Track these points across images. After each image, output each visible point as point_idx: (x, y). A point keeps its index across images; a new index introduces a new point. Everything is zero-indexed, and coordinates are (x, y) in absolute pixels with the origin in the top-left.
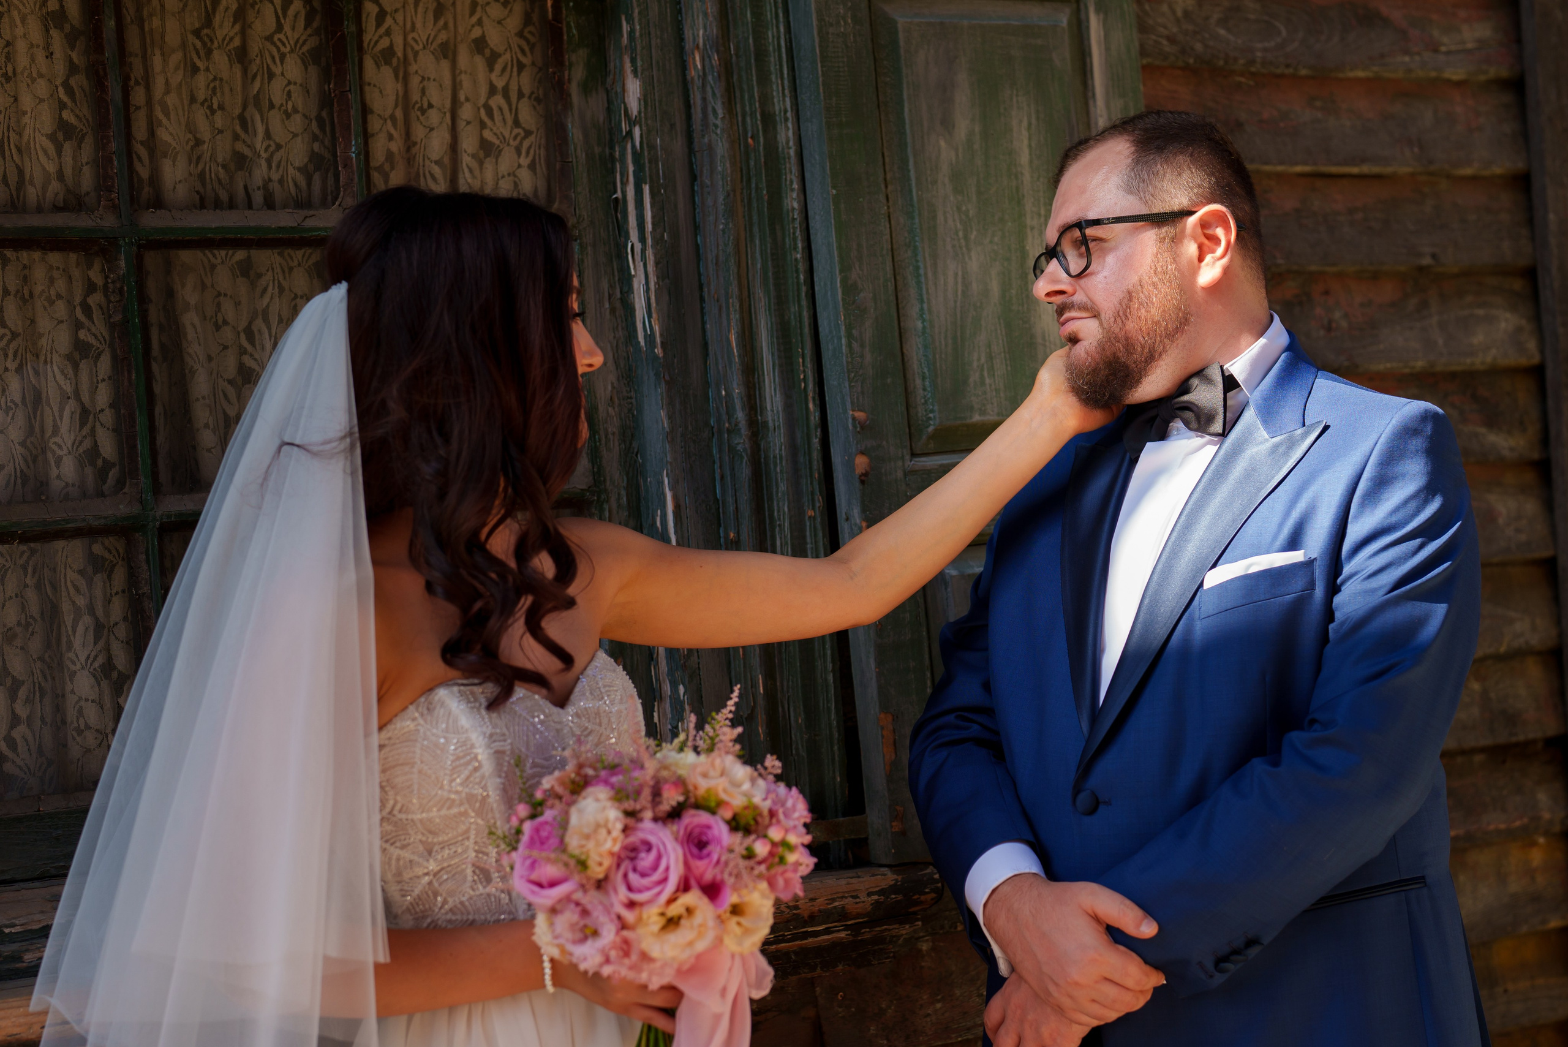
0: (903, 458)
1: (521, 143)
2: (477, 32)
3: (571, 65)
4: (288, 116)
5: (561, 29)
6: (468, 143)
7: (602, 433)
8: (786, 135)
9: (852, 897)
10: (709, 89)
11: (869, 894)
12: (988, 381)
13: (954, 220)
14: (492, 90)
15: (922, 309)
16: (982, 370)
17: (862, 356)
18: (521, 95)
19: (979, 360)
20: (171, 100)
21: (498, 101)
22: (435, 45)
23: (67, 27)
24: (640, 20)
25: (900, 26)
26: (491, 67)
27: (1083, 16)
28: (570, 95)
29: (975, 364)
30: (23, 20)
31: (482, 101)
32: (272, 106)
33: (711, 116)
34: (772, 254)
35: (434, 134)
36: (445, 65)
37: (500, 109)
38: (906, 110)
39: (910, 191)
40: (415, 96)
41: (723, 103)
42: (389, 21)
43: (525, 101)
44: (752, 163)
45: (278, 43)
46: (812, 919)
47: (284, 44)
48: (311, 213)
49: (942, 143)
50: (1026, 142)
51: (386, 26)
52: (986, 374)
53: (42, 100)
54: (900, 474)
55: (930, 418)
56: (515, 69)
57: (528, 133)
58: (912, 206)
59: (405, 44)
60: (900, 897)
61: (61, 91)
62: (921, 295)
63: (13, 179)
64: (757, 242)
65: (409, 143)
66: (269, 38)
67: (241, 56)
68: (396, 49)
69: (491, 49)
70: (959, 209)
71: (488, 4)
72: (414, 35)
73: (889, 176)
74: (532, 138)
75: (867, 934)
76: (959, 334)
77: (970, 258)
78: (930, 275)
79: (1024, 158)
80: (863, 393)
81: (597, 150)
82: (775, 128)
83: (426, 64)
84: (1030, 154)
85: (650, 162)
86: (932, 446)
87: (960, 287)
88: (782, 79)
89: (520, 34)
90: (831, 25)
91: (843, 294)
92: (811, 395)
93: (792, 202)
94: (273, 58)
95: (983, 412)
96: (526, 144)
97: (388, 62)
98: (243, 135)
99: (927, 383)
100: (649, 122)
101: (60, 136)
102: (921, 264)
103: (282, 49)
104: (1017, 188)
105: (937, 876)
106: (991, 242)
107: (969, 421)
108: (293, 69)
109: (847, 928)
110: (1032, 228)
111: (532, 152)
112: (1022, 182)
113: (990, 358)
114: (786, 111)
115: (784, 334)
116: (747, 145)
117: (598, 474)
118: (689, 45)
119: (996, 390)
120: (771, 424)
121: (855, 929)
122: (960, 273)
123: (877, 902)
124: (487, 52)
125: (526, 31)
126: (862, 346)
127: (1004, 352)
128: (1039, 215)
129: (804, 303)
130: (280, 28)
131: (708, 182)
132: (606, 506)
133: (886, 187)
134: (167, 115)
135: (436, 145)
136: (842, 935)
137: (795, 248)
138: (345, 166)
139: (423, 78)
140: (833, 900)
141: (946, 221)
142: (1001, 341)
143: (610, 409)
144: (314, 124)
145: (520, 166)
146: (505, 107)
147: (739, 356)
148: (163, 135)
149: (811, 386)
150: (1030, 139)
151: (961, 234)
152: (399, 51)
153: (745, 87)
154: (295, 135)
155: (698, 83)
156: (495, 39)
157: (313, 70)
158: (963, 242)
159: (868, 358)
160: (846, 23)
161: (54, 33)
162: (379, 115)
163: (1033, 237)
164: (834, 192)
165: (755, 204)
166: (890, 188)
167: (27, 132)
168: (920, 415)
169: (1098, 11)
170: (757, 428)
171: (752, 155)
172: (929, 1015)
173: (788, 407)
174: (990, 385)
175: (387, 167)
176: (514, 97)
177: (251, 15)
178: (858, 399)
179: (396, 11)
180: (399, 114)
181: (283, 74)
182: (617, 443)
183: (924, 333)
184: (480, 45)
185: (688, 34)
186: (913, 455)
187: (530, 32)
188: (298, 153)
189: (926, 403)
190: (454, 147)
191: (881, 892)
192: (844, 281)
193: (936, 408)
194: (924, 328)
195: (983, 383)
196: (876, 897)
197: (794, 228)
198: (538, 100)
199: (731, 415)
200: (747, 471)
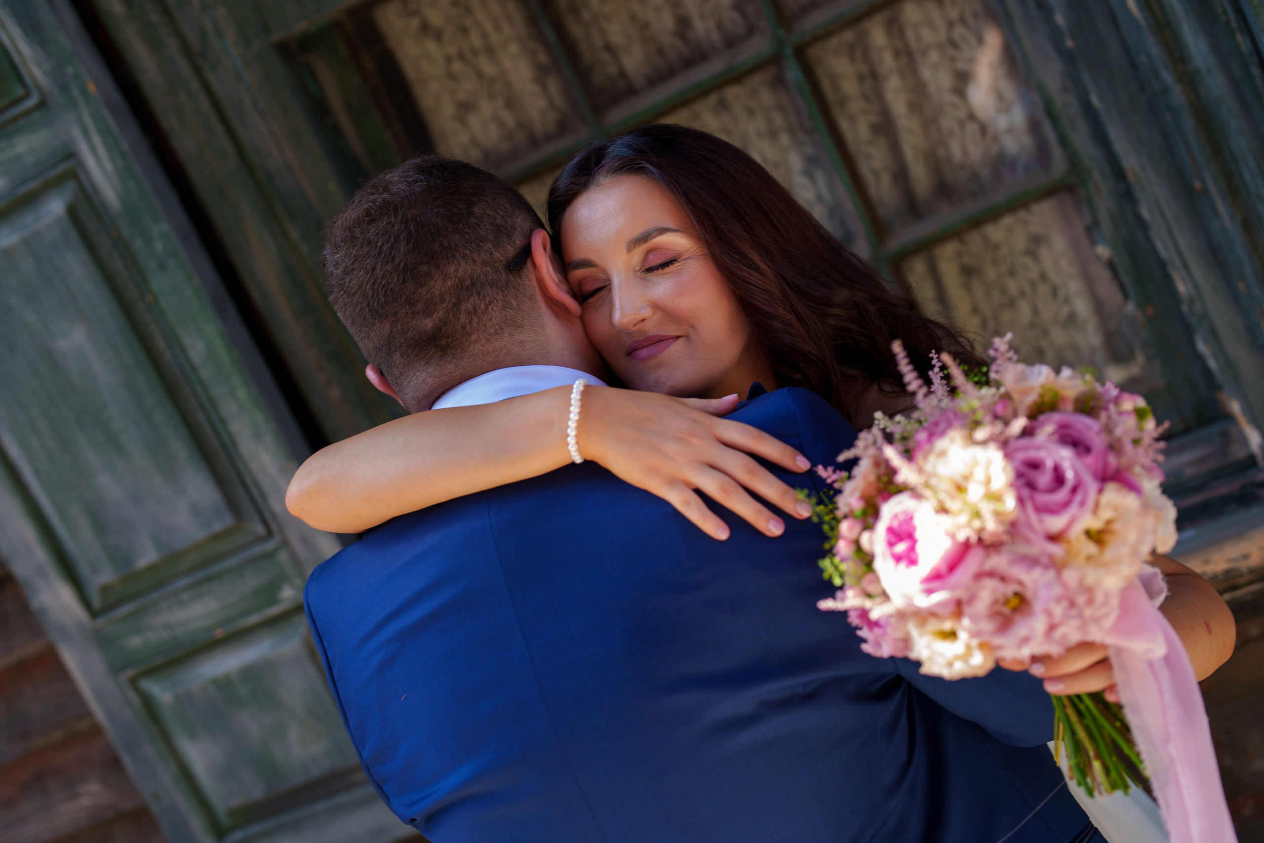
147: (1144, 18)
199: (1157, 76)
200: (1189, 123)
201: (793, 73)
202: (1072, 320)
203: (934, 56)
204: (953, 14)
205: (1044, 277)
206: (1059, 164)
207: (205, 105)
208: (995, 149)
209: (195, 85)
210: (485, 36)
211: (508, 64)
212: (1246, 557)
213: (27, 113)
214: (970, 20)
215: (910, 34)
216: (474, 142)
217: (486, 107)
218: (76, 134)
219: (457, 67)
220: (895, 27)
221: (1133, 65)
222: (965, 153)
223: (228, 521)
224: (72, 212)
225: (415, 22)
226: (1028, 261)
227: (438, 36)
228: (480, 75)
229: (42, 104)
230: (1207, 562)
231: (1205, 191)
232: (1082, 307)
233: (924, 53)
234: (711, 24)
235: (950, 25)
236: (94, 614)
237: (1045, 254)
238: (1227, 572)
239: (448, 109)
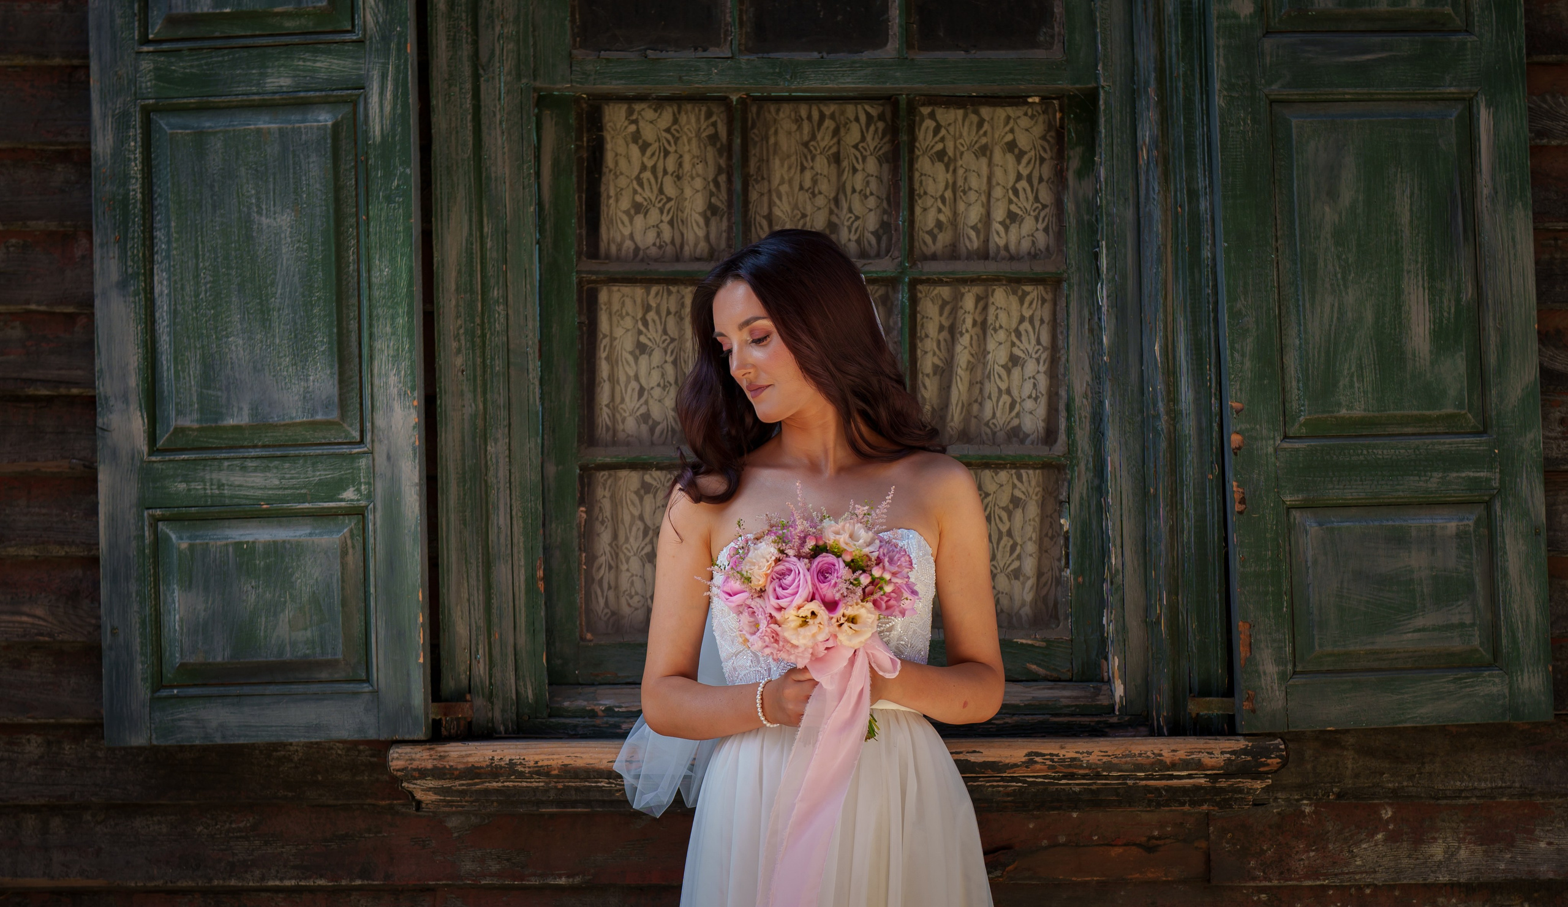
0: (1274, 439)
1: (1039, 213)
2: (1009, 137)
3: (1069, 158)
4: (866, 197)
5: (1063, 133)
6: (999, 214)
7: (1077, 417)
8: (1204, 205)
9: (1208, 753)
10: (1151, 173)
11: (1222, 753)
12: (1356, 385)
13: (1333, 266)
14: (1019, 177)
15: (1299, 331)
16: (1352, 376)
17: (1242, 363)
18: (1041, 180)
19: (1349, 369)
20: (784, 188)
21: (1023, 184)
22: (976, 147)
23: (718, 145)
24: (1105, 126)
25: (1293, 124)
26: (1019, 160)
27: (1475, 110)
28: (1067, 180)
29: (1346, 372)
30: (689, 141)
31: (1011, 184)
32: (854, 191)
33: (1151, 192)
34: (1190, 290)
35: (971, 208)
36: (984, 161)
37: (1024, 190)
38: (1295, 185)
39: (1296, 244)
40: (960, 183)
41: (1159, 183)
42: (943, 132)
43: (1044, 184)
44: (1180, 225)
45: (862, 149)
46: (1174, 766)
47: (866, 150)
48: (870, 261)
49: (1327, 209)
50: (1407, 207)
51: (941, 135)
52: (1355, 379)
53: (698, 191)
54: (1270, 450)
55: (1301, 411)
56: (1038, 162)
57: (1044, 207)
58: (1296, 255)
59: (955, 147)
60: (1249, 758)
61: (712, 185)
62: (1299, 320)
63: (678, 241)
64: (1181, 281)
65: (955, 214)
66: (856, 147)
67: (836, 159)
68: (947, 150)
69: (1020, 149)
70: (1339, 258)
71: (1019, 117)
72: (961, 141)
73: (1279, 234)
74: (1047, 210)
75: (1223, 783)
76: (1332, 349)
77: (1347, 293)
78: (1308, 305)
79: (1405, 218)
80: (1241, 390)
81: (1086, 217)
82: (1198, 200)
83: (968, 159)
84: (1411, 216)
85: (1107, 225)
86: (1304, 430)
87: (1335, 315)
88: (1204, 165)
89: (1044, 138)
90: (1232, 125)
91: (1229, 318)
92: (1213, 391)
93: (1206, 253)
94: (857, 159)
95: (1350, 407)
96: (1042, 214)
97: (941, 160)
98: (836, 210)
99: (1301, 385)
100: (1108, 197)
101: (709, 213)
102: (1300, 298)
103: (864, 153)
104: (1397, 243)
105: (1282, 747)
106: (1368, 282)
107: (1336, 414)
108: (872, 165)
109: (1206, 776)
110: (1409, 272)
111: (1046, 219)
112: (1402, 237)
113: (1360, 367)
114: (1206, 188)
115: (1197, 349)
116: (1177, 213)
117: (1071, 446)
118: (1140, 142)
119: (1364, 392)
120: (1184, 412)
121: (1214, 778)
122: (1336, 305)
123: (1229, 759)
124: (1016, 151)
125: (1048, 135)
126: (1243, 355)
127: (1374, 364)
128: (1417, 262)
129: (1212, 325)
130: (863, 139)
131: (1147, 239)
132: (1076, 468)
133: (1277, 241)
134: (780, 198)
135: (974, 215)
136: (1202, 781)
137: (1208, 286)
138: (896, 230)
139: (966, 170)
140: (1192, 753)
141: (1326, 266)
142: (1371, 356)
143: (1084, 400)
144: (885, 205)
145: (1037, 229)
146: (1028, 189)
147: (1161, 362)
148: (777, 212)
149: (1214, 385)
150: (1411, 204)
151: (1339, 276)
152: (950, 153)
153: (1177, 171)
154: (871, 210)
155: (1144, 167)
156: (1023, 141)
157: (886, 167)
158: (1341, 282)
159: (1248, 364)
160: (1245, 123)
161: (709, 148)
162: (932, 196)
163: (1409, 278)
164: (1226, 244)
165: (1180, 254)
166: (1279, 242)
167: (687, 211)
168: (1294, 408)
169: (1488, 106)
170: (1174, 416)
171: (1180, 220)
172: (1302, 859)
173: (1197, 400)
174: (1359, 388)
175: (936, 231)
176: (1035, 182)
177: (842, 131)
178: (1236, 394)
179: (949, 125)
180: (948, 194)
181: (863, 170)
182: (1088, 424)
183: (1300, 348)
184: (1011, 146)
185: (1139, 134)
186: (1286, 437)
187: (1051, 136)
188: (872, 222)
189: (1299, 399)
190: (987, 218)
191: (1233, 753)
192: (1230, 309)
193: (1306, 403)
194: (1300, 344)
195: (1352, 386)
196: (1228, 756)
197: (1208, 271)
198: (1053, 182)
199: (1155, 405)
200: (1163, 445)
201: (902, 296)
202: (1017, 574)
203: (1001, 335)
204: (1027, 314)
205: (1010, 533)
206: (1060, 447)
207: (468, 104)
208: (1016, 422)
209: (468, 86)
210: (680, 165)
211: (688, 192)
212: (1089, 753)
213: (344, 42)
214: (1037, 324)
215: (992, 310)
216: (632, 237)
217: (654, 216)
218: (376, 74)
219: (647, 175)
220: (983, 302)
221: (1142, 392)
222: (994, 414)
223: (334, 416)
224: (336, 126)
225: (632, 128)
226: (1004, 515)
227: (644, 147)
228: (661, 191)
229: (360, 42)
230: (1062, 748)
231: (1156, 496)
232: (1029, 566)
233: (995, 330)
234: (854, 237)
235: (1022, 319)
236: (153, 449)
237: (1018, 514)
238: (1073, 759)
239: (625, 204)
